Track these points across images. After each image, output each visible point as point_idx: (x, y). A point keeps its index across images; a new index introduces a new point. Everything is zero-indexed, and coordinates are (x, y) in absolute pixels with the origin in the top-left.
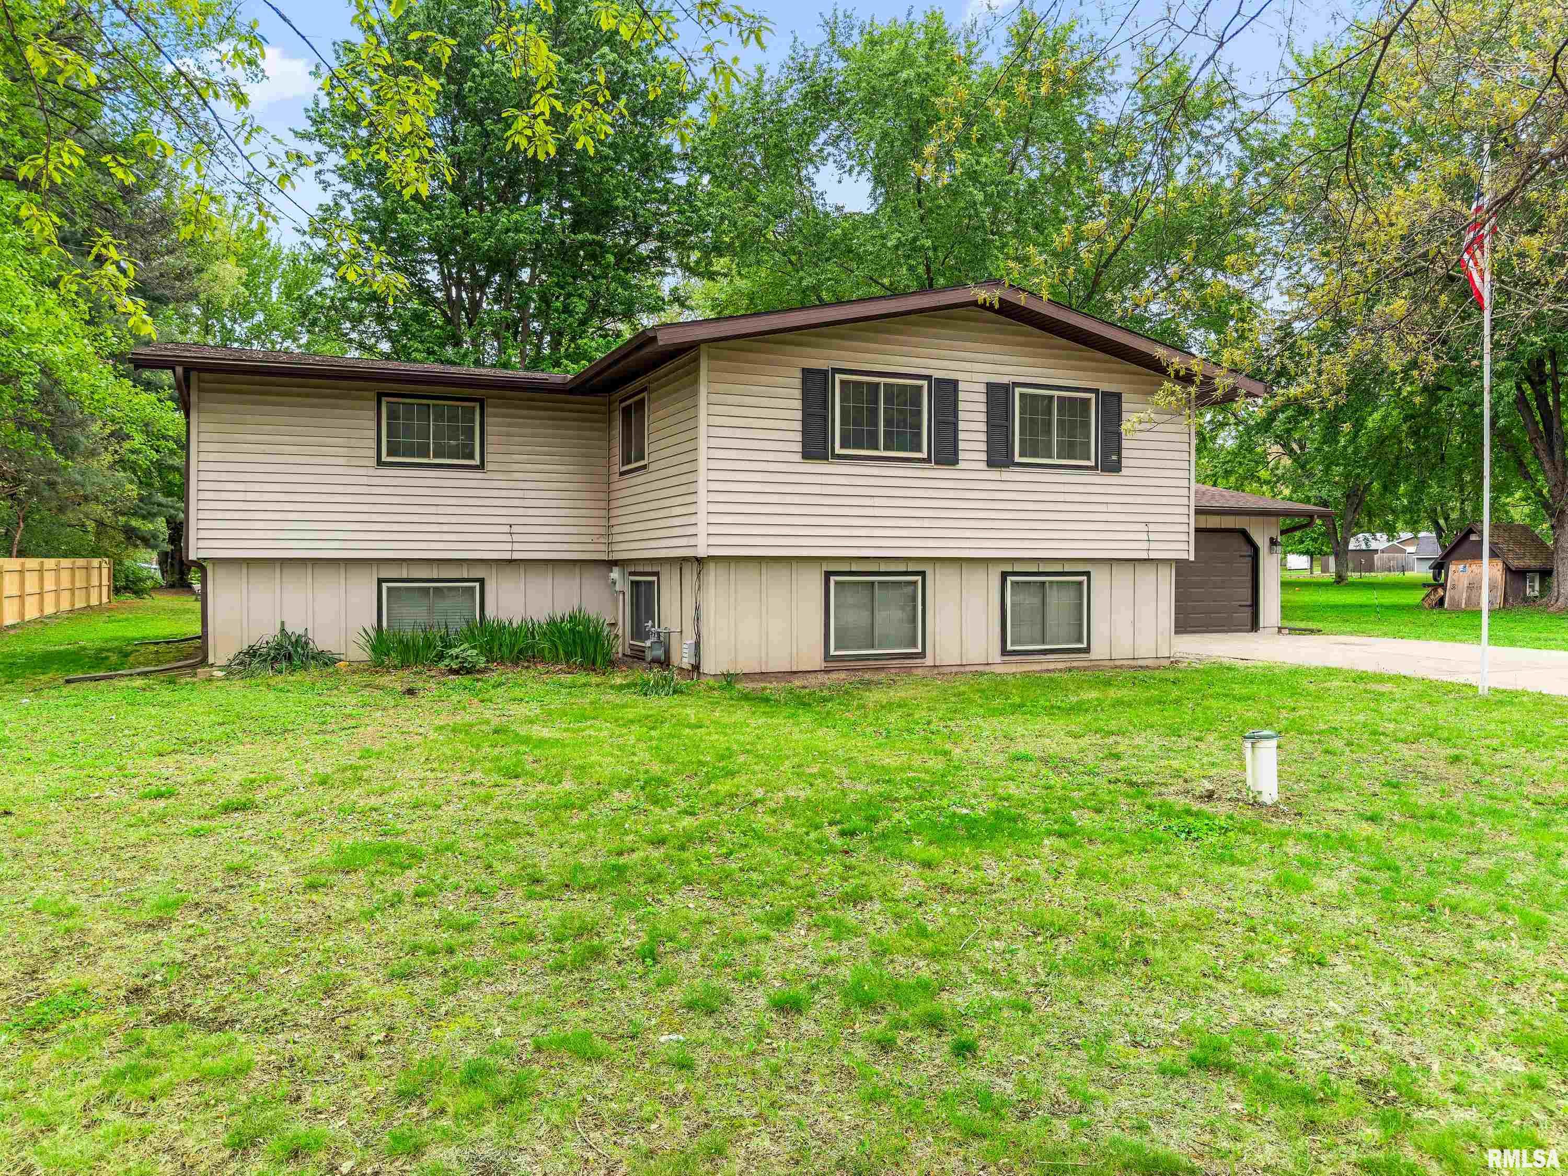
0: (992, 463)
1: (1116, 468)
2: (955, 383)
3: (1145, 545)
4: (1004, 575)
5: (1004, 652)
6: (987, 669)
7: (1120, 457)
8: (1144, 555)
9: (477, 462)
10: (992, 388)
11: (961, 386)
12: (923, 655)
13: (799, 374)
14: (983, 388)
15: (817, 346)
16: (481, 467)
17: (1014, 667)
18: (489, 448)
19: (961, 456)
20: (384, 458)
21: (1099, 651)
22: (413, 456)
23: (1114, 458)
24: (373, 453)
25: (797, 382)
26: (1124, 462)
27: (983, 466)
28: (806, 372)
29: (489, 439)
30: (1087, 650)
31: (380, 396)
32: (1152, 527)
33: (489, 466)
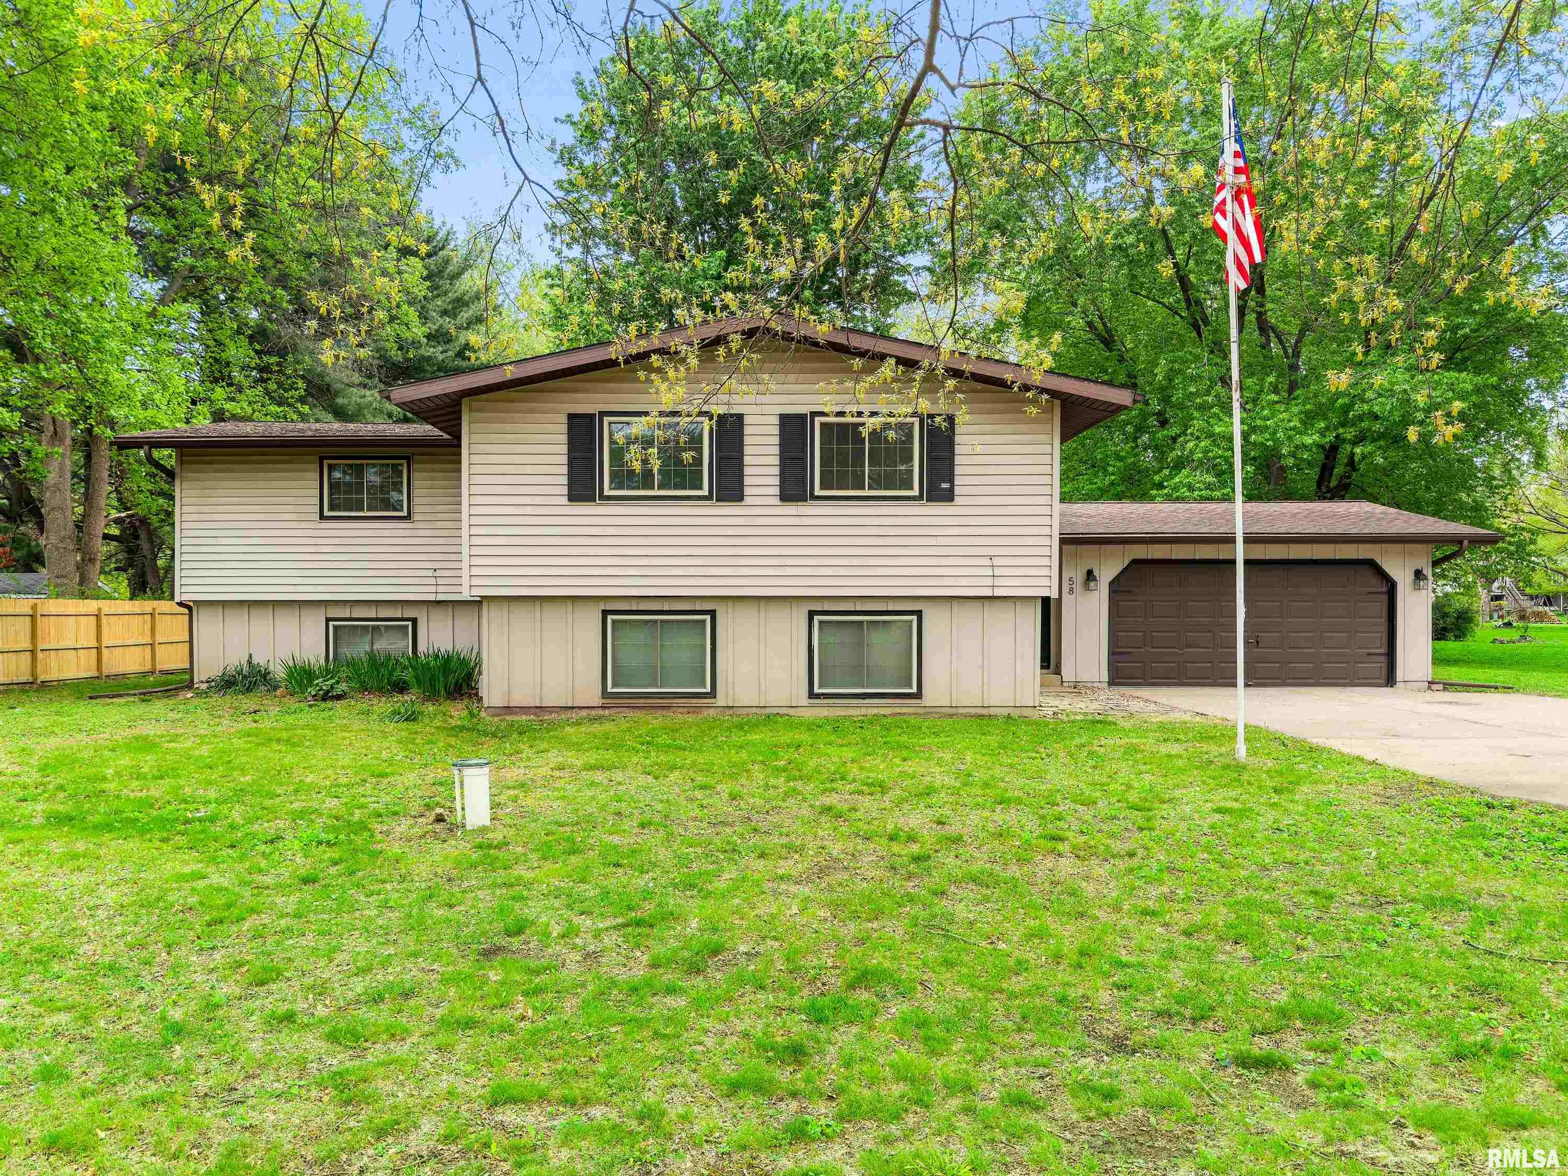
0: (785, 497)
1: (949, 497)
2: (740, 417)
3: (989, 582)
4: (812, 614)
5: (812, 695)
6: (792, 712)
7: (952, 485)
8: (988, 592)
9: (405, 513)
10: (785, 419)
11: (747, 420)
12: (713, 694)
13: (564, 419)
14: (776, 420)
15: (587, 391)
16: (408, 518)
17: (823, 711)
18: (416, 500)
19: (747, 491)
20: (327, 513)
21: (934, 695)
22: (351, 510)
23: (945, 486)
24: (317, 509)
25: (564, 428)
26: (957, 490)
27: (777, 501)
28: (571, 417)
29: (416, 492)
30: (918, 695)
31: (321, 459)
32: (996, 561)
33: (416, 517)
